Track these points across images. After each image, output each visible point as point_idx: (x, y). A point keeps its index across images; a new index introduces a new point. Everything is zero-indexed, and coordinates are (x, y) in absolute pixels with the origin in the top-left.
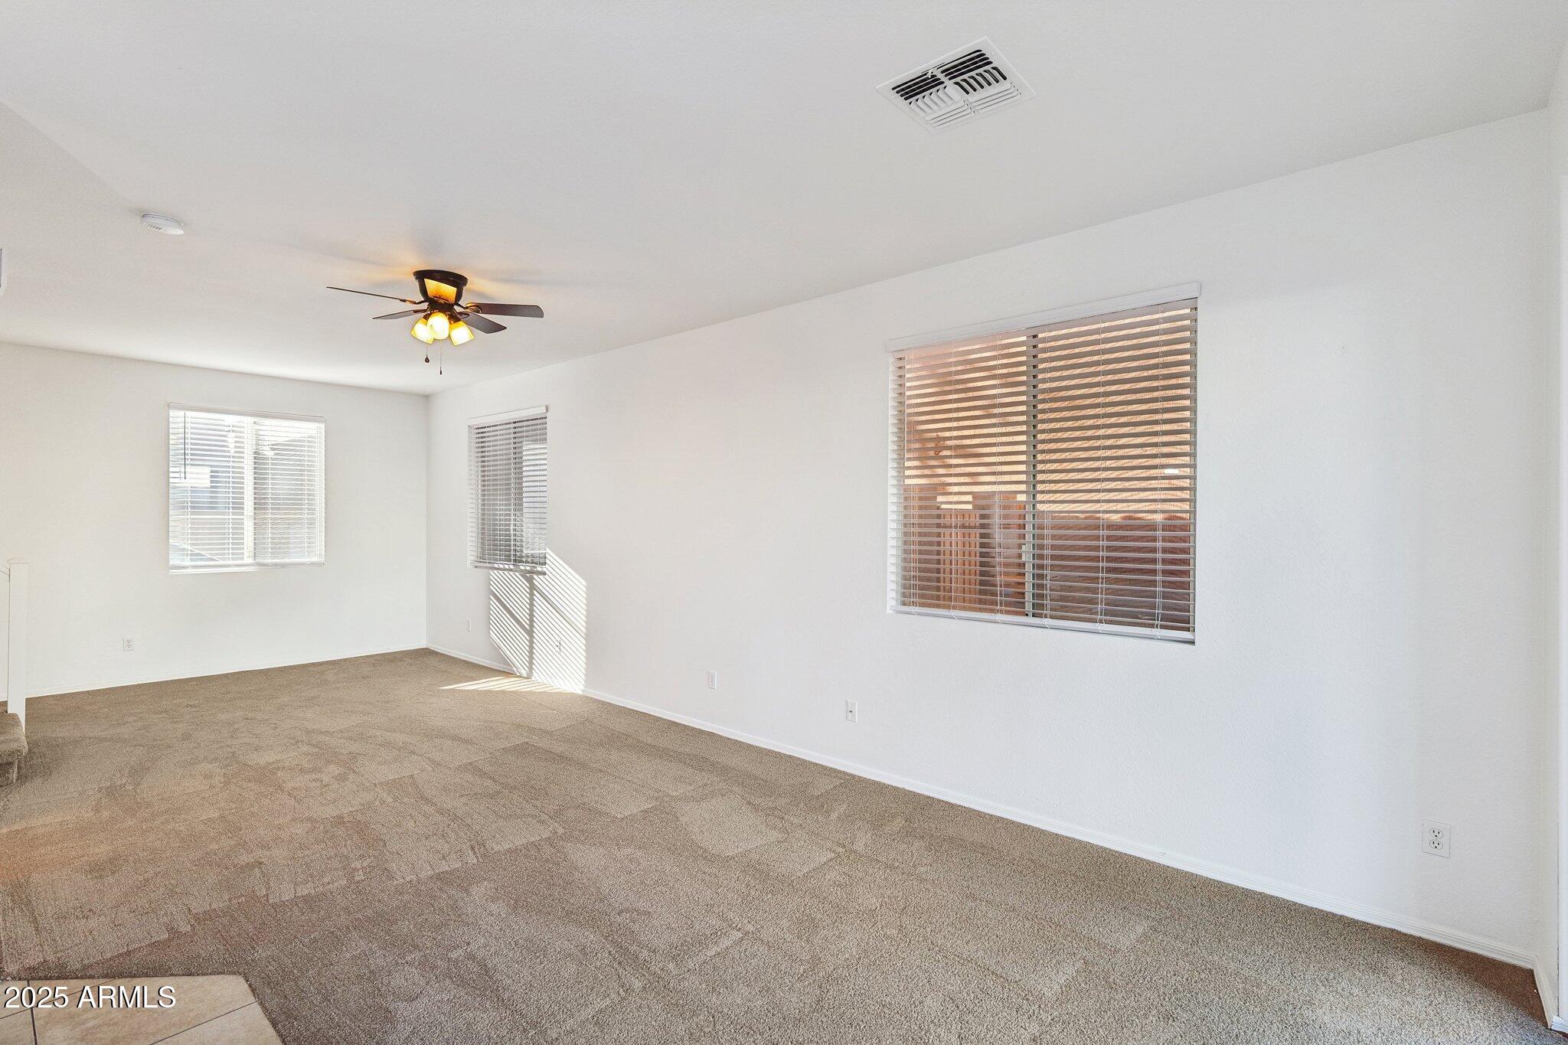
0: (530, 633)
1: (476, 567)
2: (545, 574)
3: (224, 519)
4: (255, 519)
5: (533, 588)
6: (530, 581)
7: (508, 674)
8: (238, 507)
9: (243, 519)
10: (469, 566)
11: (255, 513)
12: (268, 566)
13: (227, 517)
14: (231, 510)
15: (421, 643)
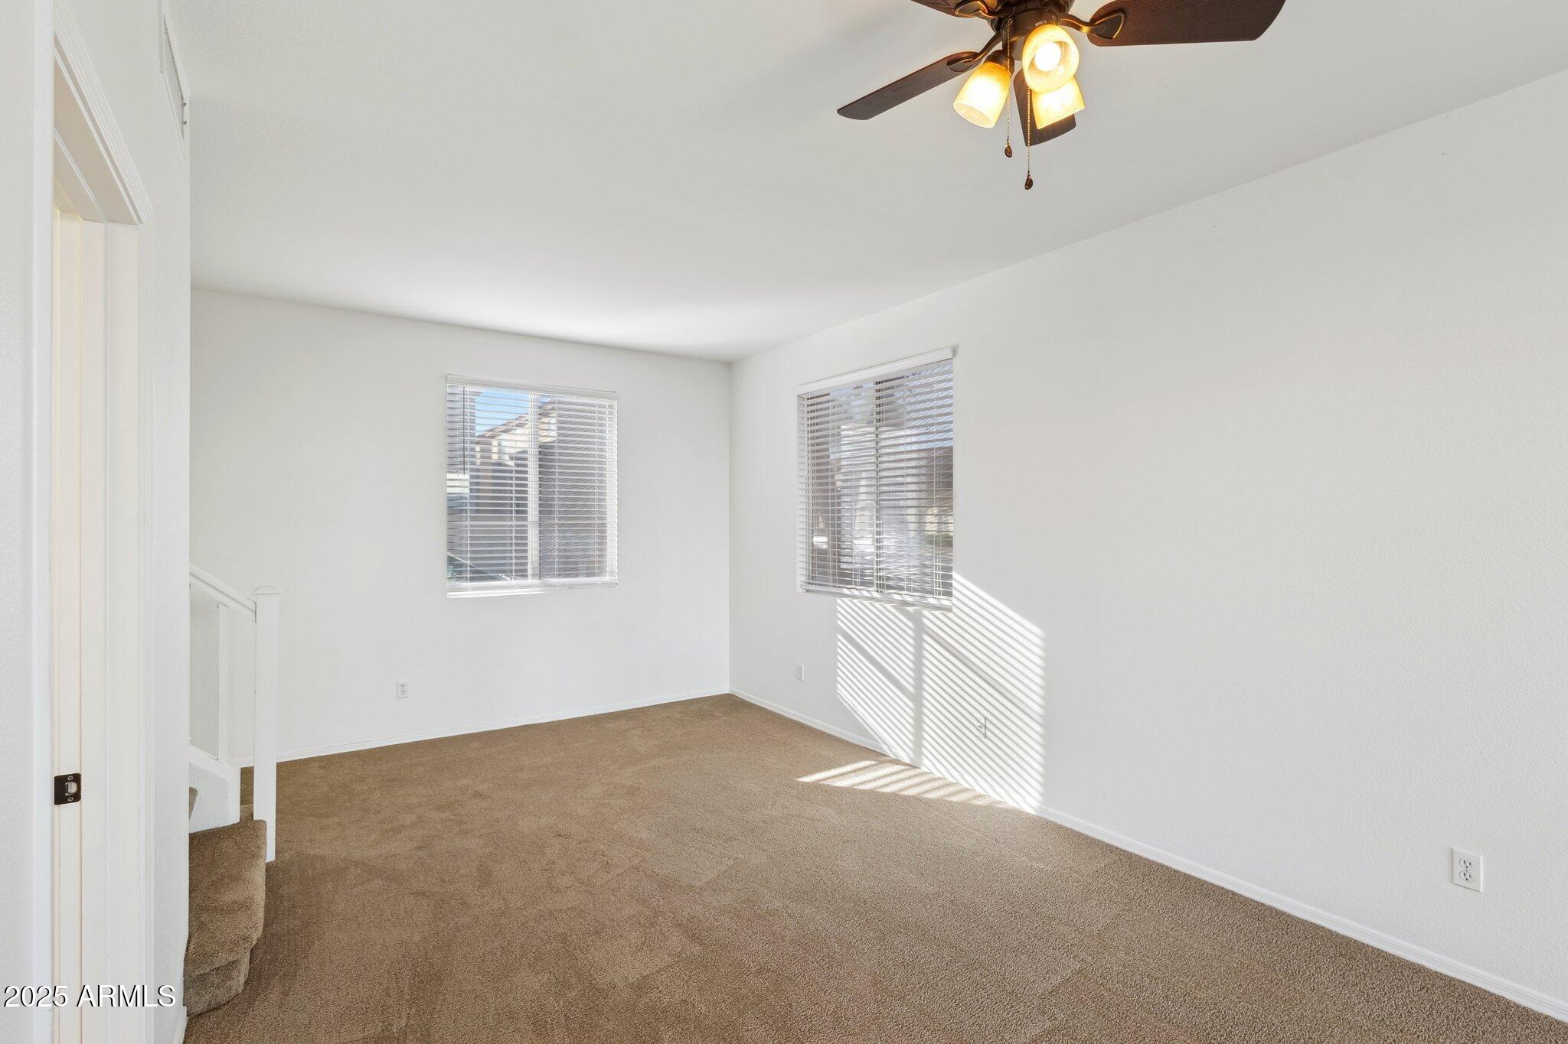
0: (917, 699)
1: (808, 591)
2: (949, 610)
3: (506, 526)
4: (540, 526)
5: (920, 629)
6: (916, 619)
7: (878, 756)
8: (521, 511)
9: (527, 526)
10: (799, 590)
11: (540, 518)
12: (555, 586)
13: (509, 523)
14: (514, 515)
15: (724, 688)
